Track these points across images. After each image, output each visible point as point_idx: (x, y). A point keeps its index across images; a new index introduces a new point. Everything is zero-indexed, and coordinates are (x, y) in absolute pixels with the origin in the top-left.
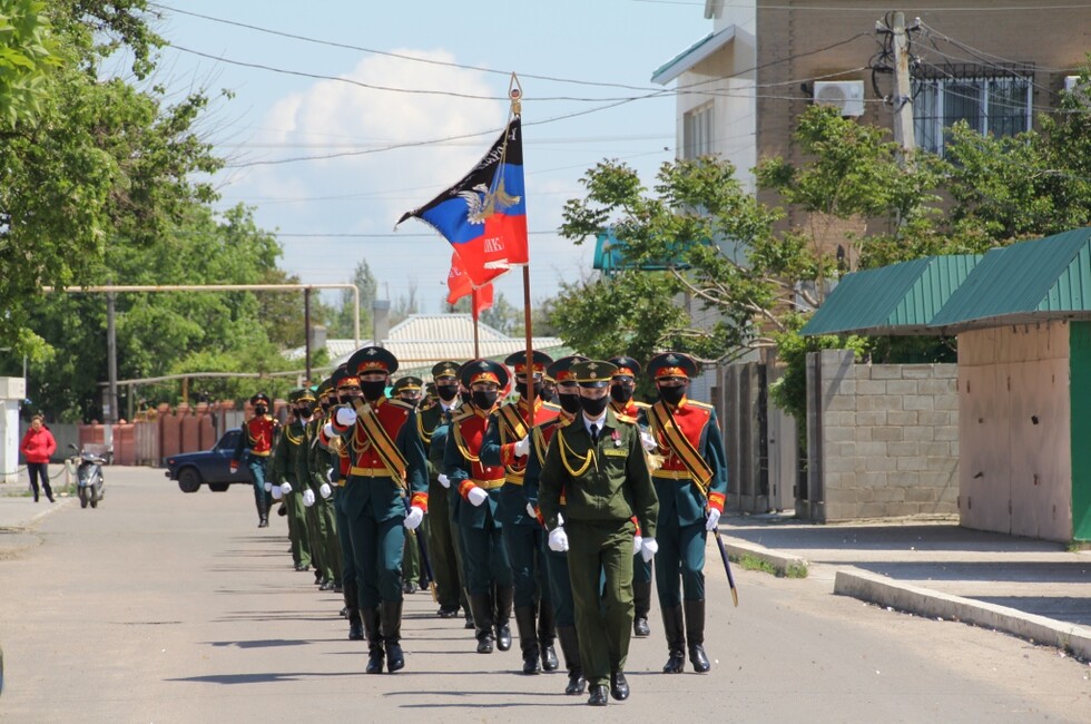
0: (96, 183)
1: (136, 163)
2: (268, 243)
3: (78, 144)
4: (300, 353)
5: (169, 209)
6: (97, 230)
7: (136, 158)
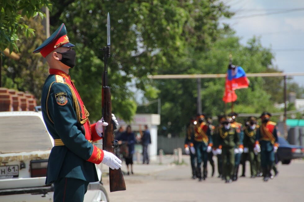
0: (177, 21)
1: (197, 14)
2: (268, 54)
3: (170, 5)
4: (282, 106)
5: (211, 35)
6: (179, 43)
7: (197, 12)
